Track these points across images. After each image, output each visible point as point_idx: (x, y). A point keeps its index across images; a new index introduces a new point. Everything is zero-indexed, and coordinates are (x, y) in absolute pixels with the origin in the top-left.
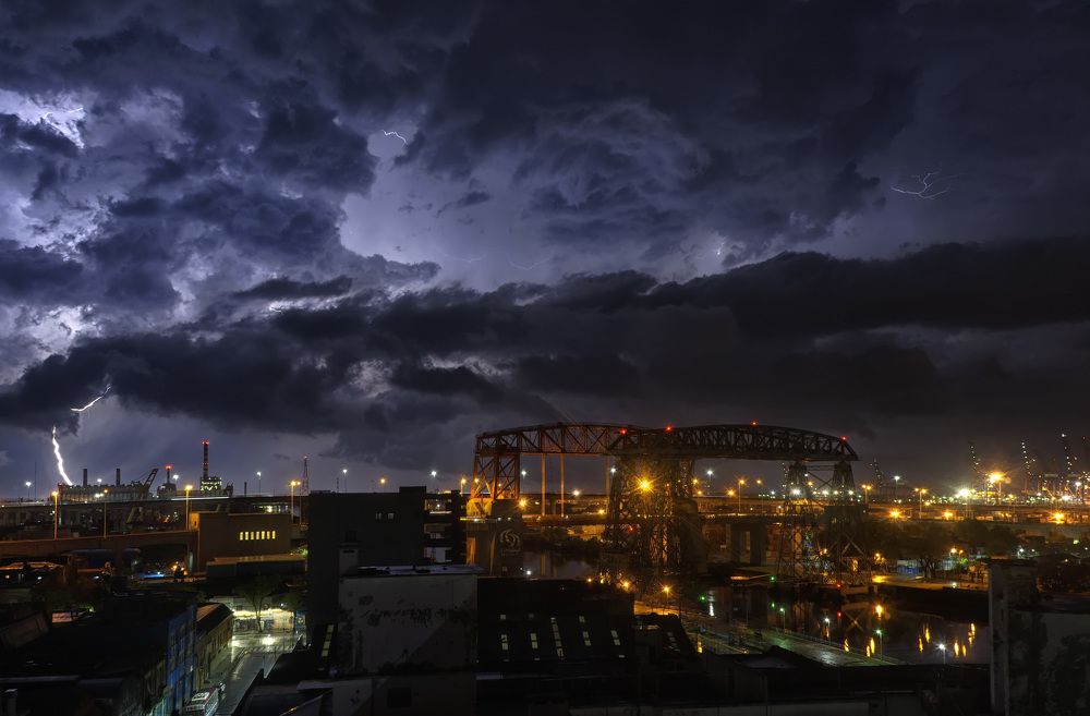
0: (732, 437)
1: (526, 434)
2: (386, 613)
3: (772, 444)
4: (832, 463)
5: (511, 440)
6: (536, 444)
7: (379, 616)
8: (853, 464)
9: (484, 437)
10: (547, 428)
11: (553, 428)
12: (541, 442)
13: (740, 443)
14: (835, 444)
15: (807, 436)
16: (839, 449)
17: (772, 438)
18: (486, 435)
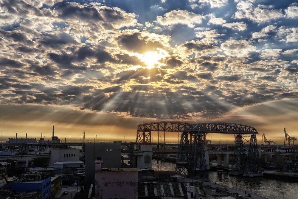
0: (218, 126)
1: (154, 125)
2: (110, 183)
3: (231, 129)
4: (250, 135)
5: (149, 127)
6: (157, 128)
7: (108, 184)
8: (257, 135)
9: (140, 126)
10: (160, 123)
11: (162, 123)
12: (158, 127)
13: (221, 128)
14: (251, 129)
15: (242, 126)
16: (253, 131)
17: (231, 127)
18: (141, 125)
